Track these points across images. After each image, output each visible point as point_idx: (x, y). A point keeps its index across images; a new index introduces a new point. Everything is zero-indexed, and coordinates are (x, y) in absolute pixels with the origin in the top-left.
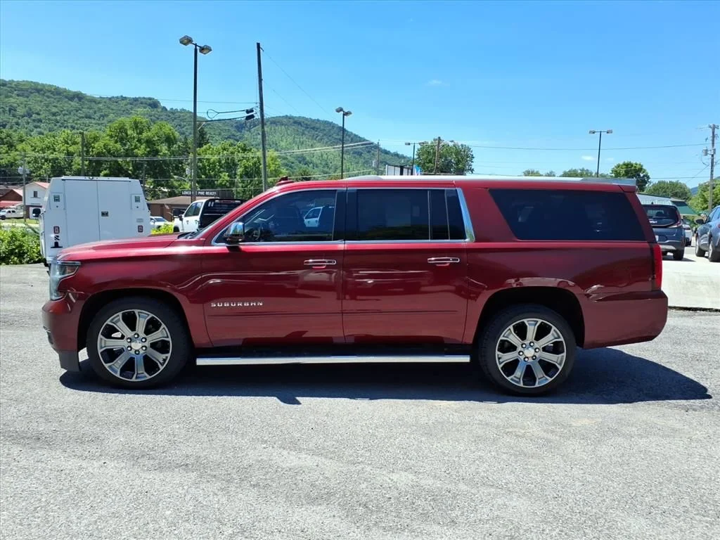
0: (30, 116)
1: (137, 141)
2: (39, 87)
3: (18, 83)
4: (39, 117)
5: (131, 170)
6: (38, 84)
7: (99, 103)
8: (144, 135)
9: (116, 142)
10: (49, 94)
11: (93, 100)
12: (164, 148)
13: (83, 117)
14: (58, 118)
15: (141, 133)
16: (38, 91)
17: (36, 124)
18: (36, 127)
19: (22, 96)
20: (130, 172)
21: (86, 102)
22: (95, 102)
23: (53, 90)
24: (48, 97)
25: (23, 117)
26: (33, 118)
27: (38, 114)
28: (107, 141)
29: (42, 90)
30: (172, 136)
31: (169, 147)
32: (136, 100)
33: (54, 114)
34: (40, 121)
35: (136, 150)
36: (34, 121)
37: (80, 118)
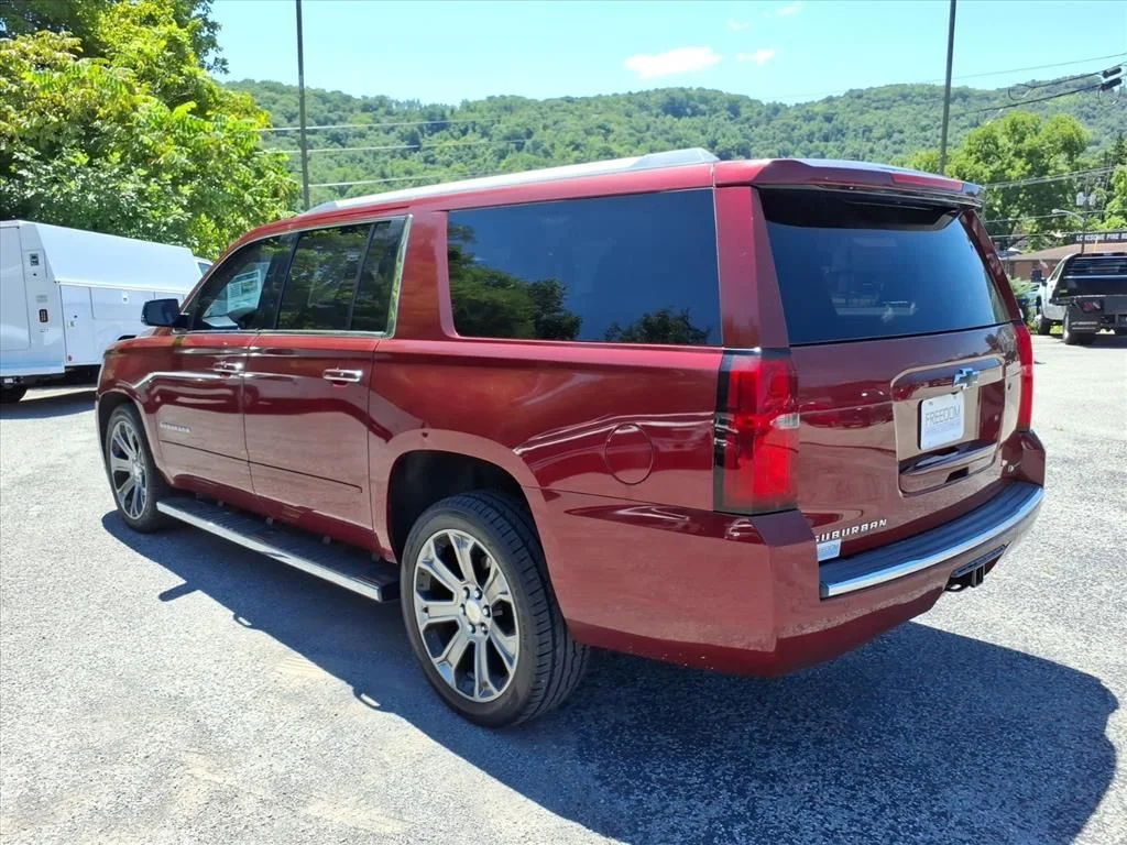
0: (889, 136)
1: (1014, 155)
2: (907, 91)
3: (879, 90)
4: (901, 136)
5: (999, 206)
6: (905, 85)
7: (995, 99)
8: (1027, 141)
9: (977, 162)
10: (919, 99)
11: (986, 96)
12: (1060, 162)
13: (965, 127)
14: (928, 134)
15: (1022, 140)
16: (904, 97)
17: (897, 147)
18: (896, 152)
19: (883, 108)
20: (997, 209)
21: (974, 101)
22: (988, 99)
23: (925, 92)
24: (918, 104)
25: (879, 139)
26: (893, 139)
27: (901, 132)
28: (962, 162)
29: (909, 95)
30: (1076, 140)
31: (1070, 159)
32: (1058, 83)
33: (924, 129)
34: (903, 142)
35: (1010, 170)
36: (895, 143)
37: (962, 128)
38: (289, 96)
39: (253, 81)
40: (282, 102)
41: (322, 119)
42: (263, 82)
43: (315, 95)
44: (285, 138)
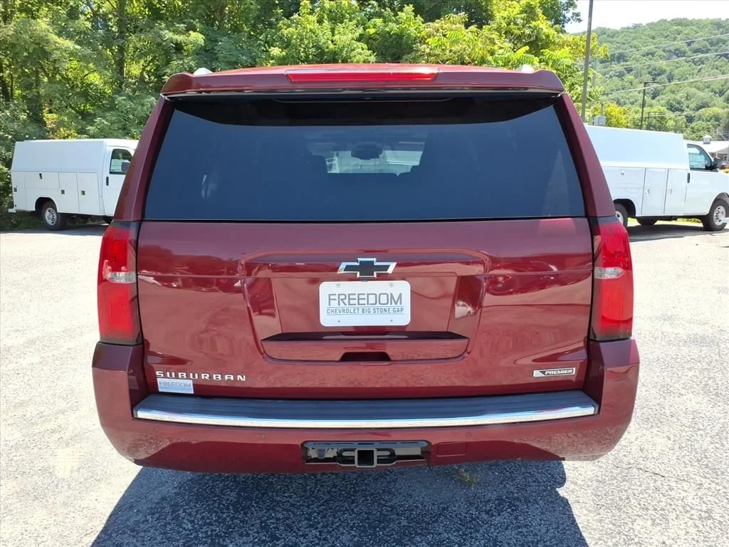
38: (692, 27)
39: (666, 20)
40: (686, 32)
41: (715, 41)
42: (673, 20)
43: (712, 24)
44: (684, 58)
